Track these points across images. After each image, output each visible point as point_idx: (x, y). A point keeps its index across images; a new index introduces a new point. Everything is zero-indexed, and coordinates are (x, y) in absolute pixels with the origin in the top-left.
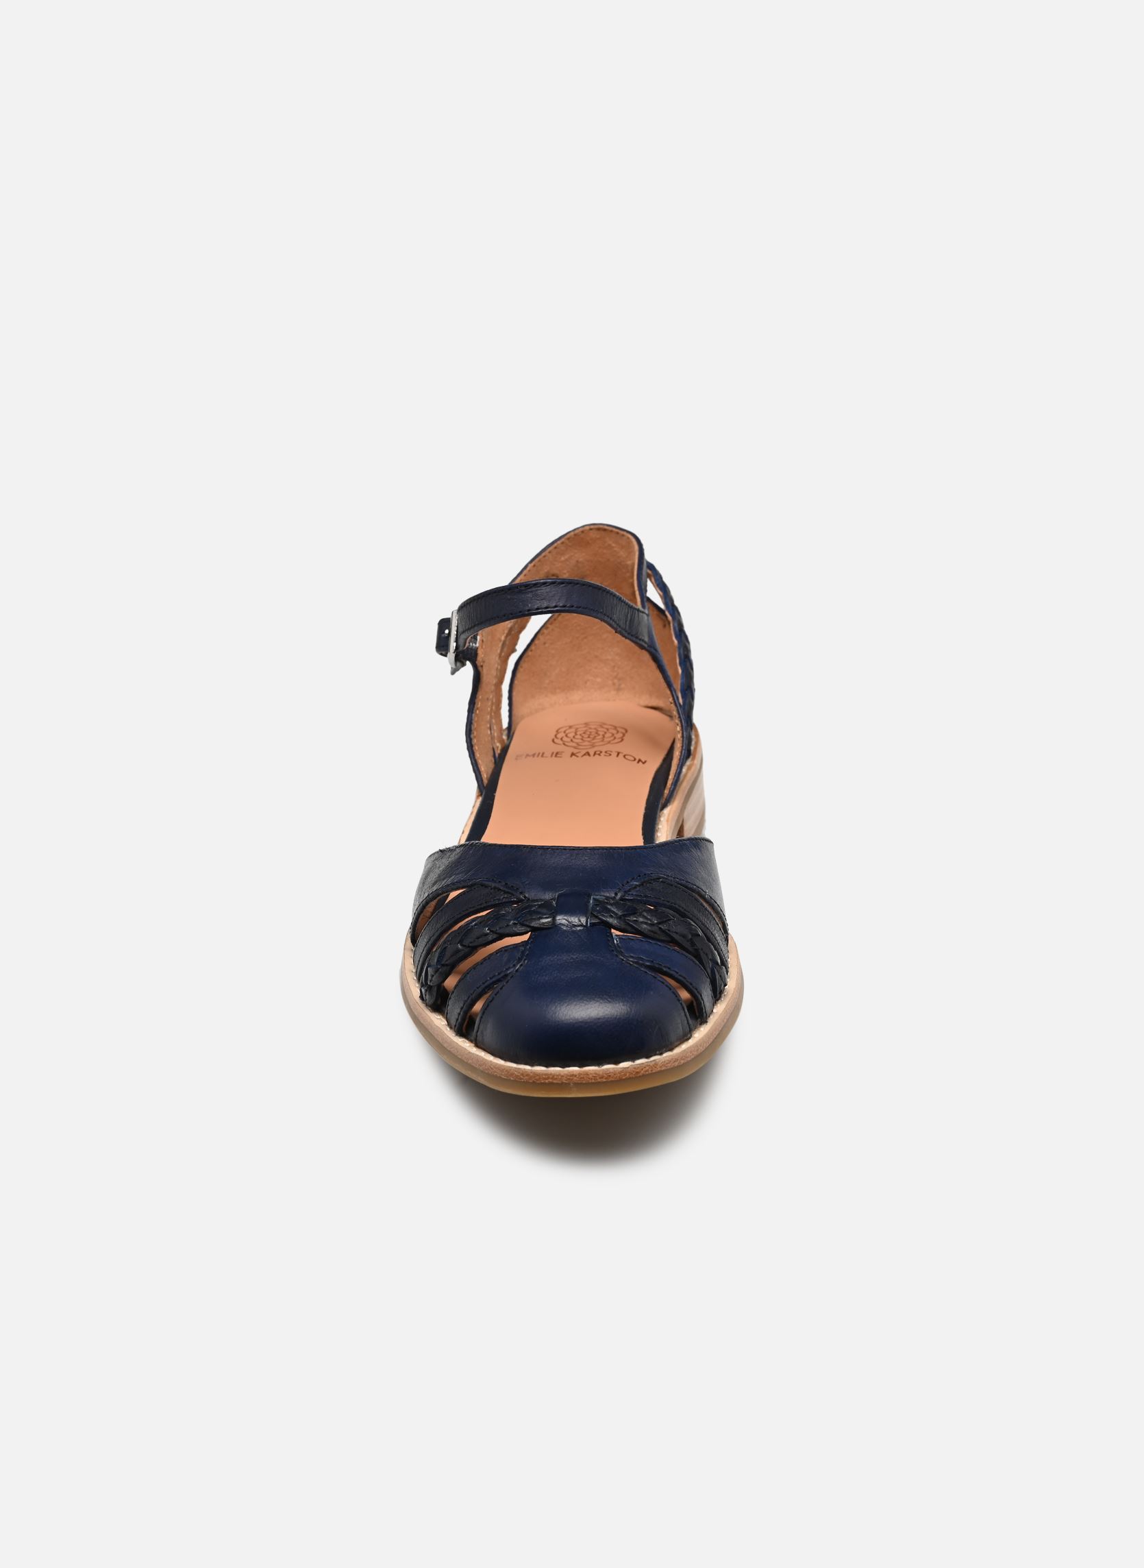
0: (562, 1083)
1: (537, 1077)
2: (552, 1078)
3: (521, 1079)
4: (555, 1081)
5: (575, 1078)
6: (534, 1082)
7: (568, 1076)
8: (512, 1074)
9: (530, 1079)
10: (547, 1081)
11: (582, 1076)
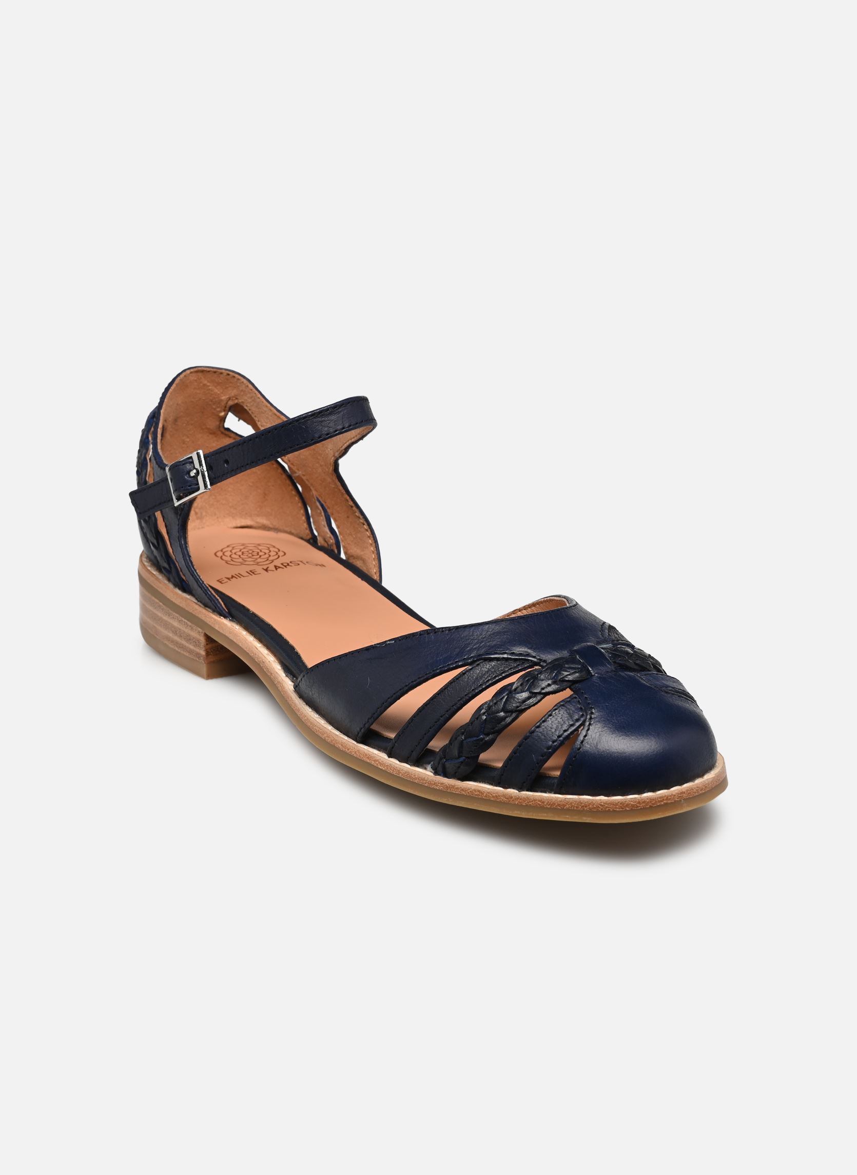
0: (675, 801)
1: (654, 802)
2: (666, 800)
3: (638, 807)
4: (669, 802)
5: (685, 795)
6: (650, 806)
7: (678, 794)
8: (627, 805)
9: (647, 805)
10: (662, 803)
11: (689, 792)
